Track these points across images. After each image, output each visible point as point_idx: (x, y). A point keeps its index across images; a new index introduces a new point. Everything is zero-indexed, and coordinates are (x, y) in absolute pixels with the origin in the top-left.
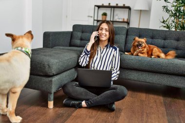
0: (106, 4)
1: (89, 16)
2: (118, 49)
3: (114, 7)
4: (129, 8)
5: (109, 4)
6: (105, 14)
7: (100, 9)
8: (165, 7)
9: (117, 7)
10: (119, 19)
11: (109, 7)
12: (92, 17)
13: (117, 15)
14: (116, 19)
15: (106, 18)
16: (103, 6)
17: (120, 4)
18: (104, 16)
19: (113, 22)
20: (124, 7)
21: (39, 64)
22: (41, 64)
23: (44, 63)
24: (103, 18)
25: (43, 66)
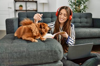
1: (9, 8)
2: (73, 25)
3: (26, 2)
4: (36, 2)
6: (21, 6)
7: (17, 3)
9: (28, 1)
10: (31, 9)
11: (23, 1)
12: (11, 8)
13: (29, 6)
14: (28, 9)
15: (22, 9)
16: (19, 1)
18: (21, 7)
19: (26, 10)
20: (33, 1)
21: (49, 51)
22: (51, 51)
23: (55, 50)
24: (20, 9)
25: (55, 53)
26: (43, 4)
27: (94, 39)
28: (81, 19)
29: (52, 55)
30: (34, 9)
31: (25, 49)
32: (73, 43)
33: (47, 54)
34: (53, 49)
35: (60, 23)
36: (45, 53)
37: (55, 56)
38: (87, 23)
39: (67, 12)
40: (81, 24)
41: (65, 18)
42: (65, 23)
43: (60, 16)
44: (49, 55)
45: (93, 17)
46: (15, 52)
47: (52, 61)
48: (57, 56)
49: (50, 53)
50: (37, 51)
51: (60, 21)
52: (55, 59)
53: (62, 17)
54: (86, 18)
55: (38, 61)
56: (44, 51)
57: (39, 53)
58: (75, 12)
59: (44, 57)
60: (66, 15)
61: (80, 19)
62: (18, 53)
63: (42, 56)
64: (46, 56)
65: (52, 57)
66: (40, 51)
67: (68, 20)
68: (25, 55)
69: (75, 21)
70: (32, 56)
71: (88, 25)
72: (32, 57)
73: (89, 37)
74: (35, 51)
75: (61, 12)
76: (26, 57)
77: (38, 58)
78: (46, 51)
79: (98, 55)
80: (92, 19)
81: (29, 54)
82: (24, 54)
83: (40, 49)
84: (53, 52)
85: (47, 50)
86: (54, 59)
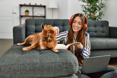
0: (28, 3)
1: (13, 13)
3: (33, 6)
4: (44, 7)
5: (30, 4)
6: (27, 11)
8: (83, 5)
9: (36, 6)
10: (39, 14)
11: (30, 6)
12: (15, 13)
13: (36, 12)
14: (35, 14)
15: (28, 14)
16: (25, 5)
17: (38, 4)
18: (27, 13)
19: (33, 16)
20: (41, 6)
21: (64, 63)
22: (66, 63)
23: (70, 62)
24: (26, 14)
25: (70, 66)
26: (53, 9)
27: (111, 51)
28: (97, 27)
29: (67, 68)
30: (42, 15)
31: (38, 61)
32: (88, 55)
33: (62, 67)
34: (68, 61)
35: (73, 32)
36: (59, 66)
37: (70, 69)
38: (103, 32)
39: (82, 20)
40: (97, 33)
41: (80, 26)
42: (80, 32)
43: (74, 24)
44: (64, 67)
45: (110, 25)
46: (28, 64)
47: (67, 74)
48: (72, 68)
49: (65, 66)
50: (51, 63)
51: (74, 30)
52: (70, 73)
53: (76, 25)
54: (102, 26)
55: (52, 74)
56: (59, 63)
57: (53, 65)
58: (90, 19)
59: (58, 70)
60: (80, 23)
61: (94, 28)
62: (31, 65)
63: (56, 69)
64: (60, 69)
65: (66, 69)
66: (54, 63)
67: (83, 29)
68: (39, 67)
69: (89, 29)
70: (46, 68)
71: (104, 34)
72: (45, 70)
73: (105, 48)
74: (48, 63)
75: (75, 20)
76: (39, 70)
77: (52, 71)
78: (60, 63)
79: (116, 69)
80: (108, 28)
81: (43, 66)
82: (37, 66)
83: (54, 61)
84: (68, 64)
85: (62, 63)
86: (68, 72)
